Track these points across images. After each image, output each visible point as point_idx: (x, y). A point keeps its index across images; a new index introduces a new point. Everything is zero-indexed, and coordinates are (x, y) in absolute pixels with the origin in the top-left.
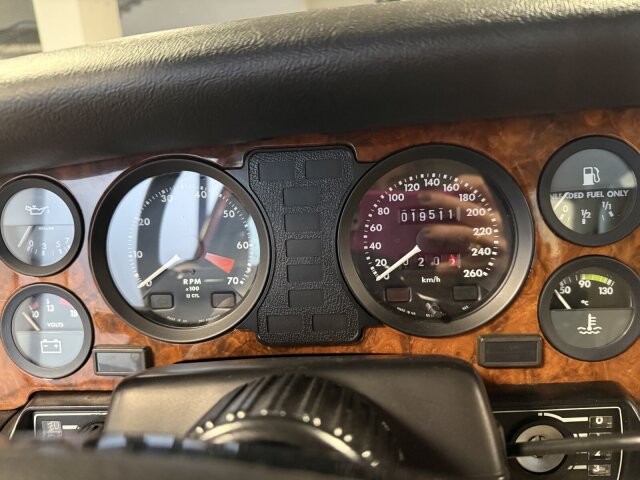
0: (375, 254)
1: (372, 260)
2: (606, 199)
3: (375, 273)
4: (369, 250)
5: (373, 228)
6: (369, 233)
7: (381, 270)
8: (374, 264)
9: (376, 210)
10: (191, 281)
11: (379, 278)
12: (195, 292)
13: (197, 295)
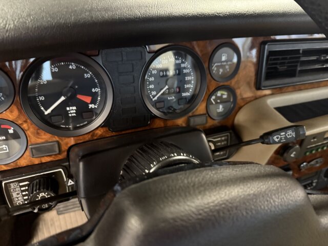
0: (151, 90)
1: (151, 92)
2: (227, 65)
3: (152, 97)
4: (149, 88)
5: (151, 79)
6: (149, 82)
7: (154, 97)
8: (151, 94)
9: (151, 71)
10: (71, 108)
11: (154, 100)
12: (74, 113)
13: (75, 115)
